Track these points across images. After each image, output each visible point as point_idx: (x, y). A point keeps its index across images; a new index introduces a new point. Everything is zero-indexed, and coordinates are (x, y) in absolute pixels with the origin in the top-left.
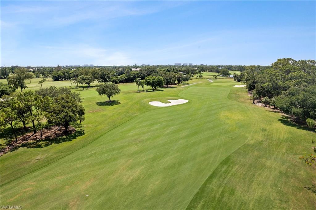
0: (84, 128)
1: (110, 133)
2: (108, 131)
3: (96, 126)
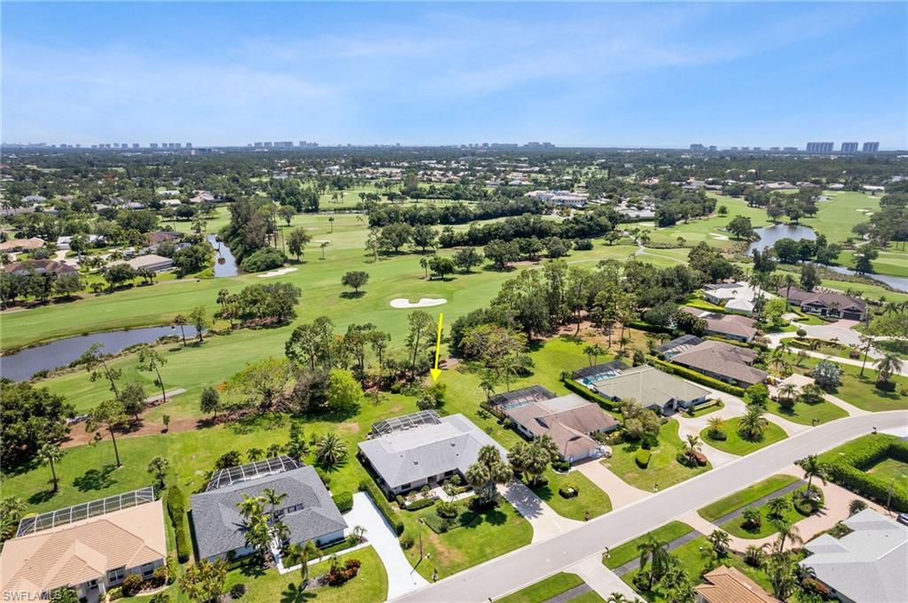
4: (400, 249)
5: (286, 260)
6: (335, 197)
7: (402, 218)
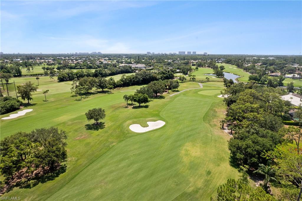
0: (67, 163)
1: (85, 170)
2: (85, 167)
3: (78, 160)
4: (90, 91)
5: (21, 104)
6: (29, 69)
7: (75, 76)
